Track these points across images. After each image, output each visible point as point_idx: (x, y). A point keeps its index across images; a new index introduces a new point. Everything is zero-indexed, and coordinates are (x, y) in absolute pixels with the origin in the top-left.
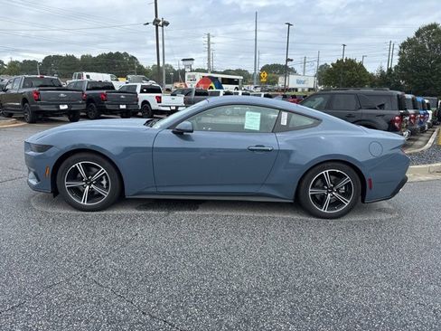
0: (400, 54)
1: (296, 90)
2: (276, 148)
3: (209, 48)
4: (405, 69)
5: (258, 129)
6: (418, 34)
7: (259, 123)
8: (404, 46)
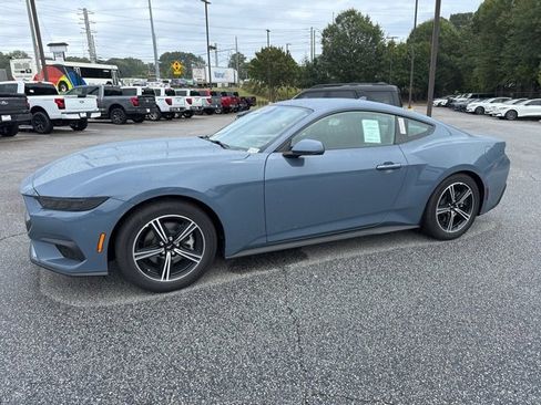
0: (323, 42)
1: (216, 85)
2: (404, 164)
3: (88, 29)
4: (330, 60)
5: (379, 142)
6: (338, 20)
7: (378, 134)
8: (325, 34)
